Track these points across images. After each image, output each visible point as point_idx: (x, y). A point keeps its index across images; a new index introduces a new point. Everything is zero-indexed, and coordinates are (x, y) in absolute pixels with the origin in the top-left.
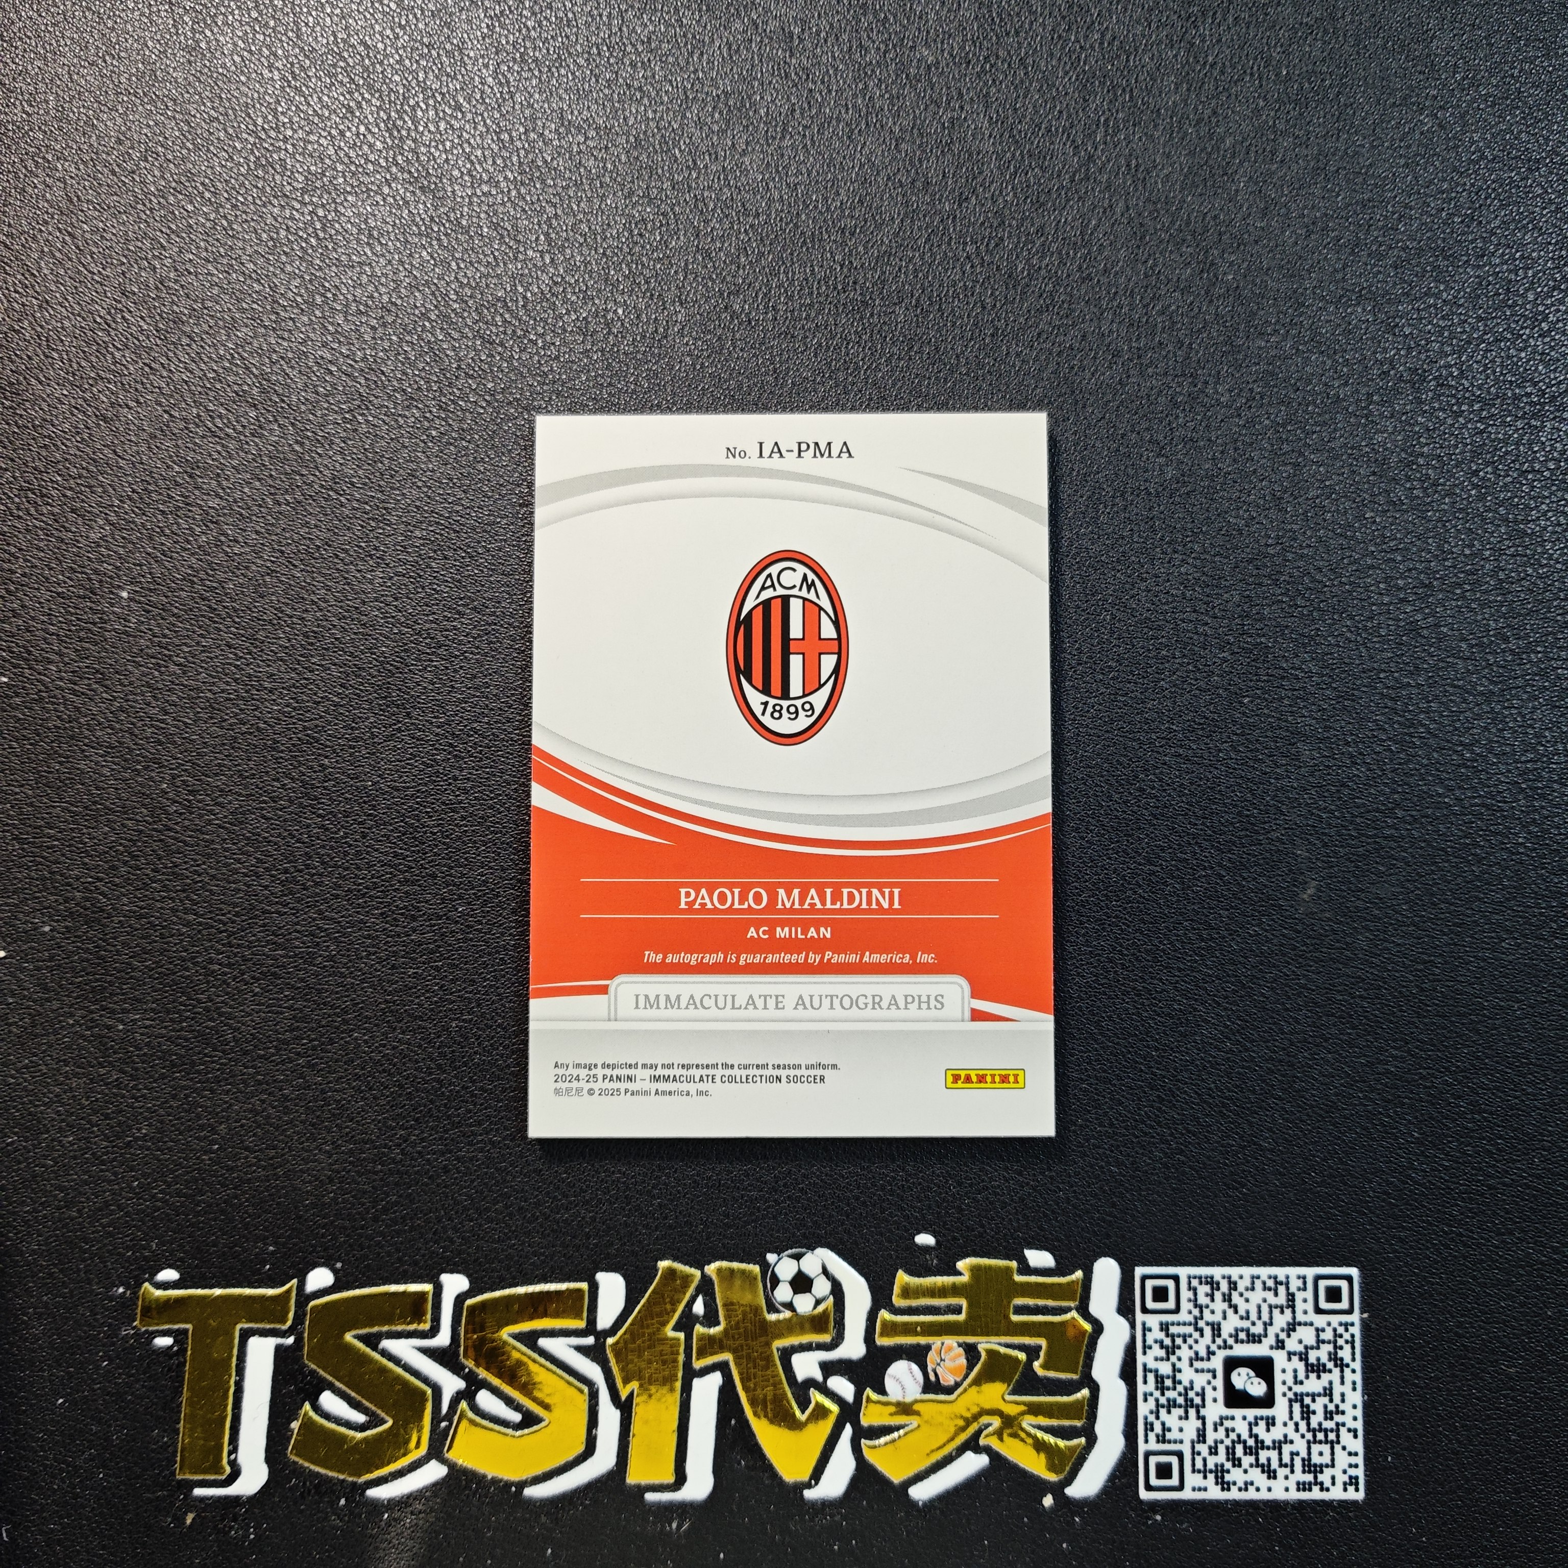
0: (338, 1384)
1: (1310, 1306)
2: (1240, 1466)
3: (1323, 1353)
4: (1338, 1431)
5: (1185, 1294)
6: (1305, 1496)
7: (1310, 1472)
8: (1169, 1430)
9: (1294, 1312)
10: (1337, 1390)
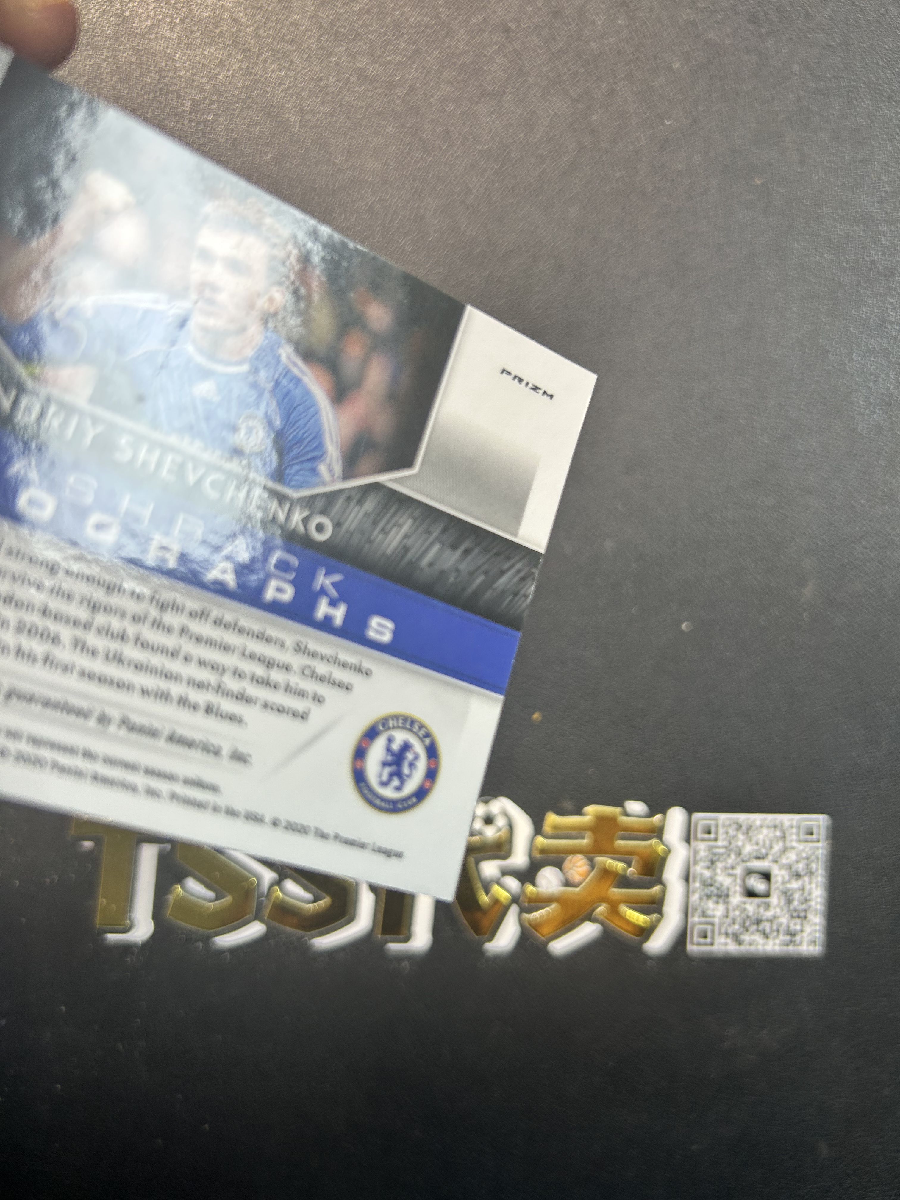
0: (197, 873)
1: (794, 837)
2: (747, 930)
3: (801, 867)
4: (806, 911)
5: (721, 831)
6: (785, 948)
7: (788, 934)
8: (708, 909)
9: (784, 841)
10: (807, 887)
